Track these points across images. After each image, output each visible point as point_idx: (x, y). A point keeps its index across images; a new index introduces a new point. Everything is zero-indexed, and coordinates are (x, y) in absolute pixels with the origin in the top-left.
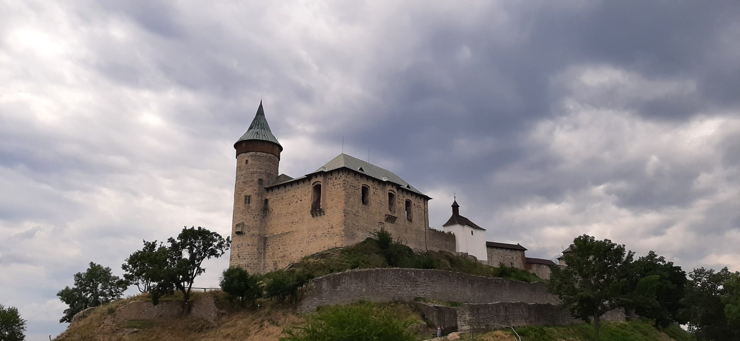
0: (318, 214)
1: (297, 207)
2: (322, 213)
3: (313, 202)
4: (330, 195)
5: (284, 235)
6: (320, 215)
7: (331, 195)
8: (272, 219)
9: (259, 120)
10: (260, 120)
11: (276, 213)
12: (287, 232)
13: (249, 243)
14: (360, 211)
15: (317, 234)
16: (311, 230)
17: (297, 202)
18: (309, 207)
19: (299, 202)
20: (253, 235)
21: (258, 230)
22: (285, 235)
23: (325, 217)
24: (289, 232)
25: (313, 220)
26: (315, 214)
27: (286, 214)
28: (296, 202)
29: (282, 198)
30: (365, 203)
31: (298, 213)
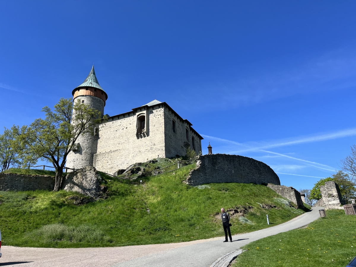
0: (143, 136)
1: (123, 132)
2: (146, 135)
3: (138, 128)
4: (152, 122)
5: (112, 152)
8: (101, 142)
9: (92, 77)
11: (105, 137)
12: (114, 150)
13: (83, 158)
14: (172, 137)
16: (136, 148)
18: (134, 132)
19: (125, 129)
20: (87, 153)
21: (90, 149)
23: (149, 138)
24: (116, 150)
25: (137, 141)
26: (140, 136)
27: (113, 138)
28: (122, 129)
29: (110, 127)
30: (174, 131)
31: (124, 137)
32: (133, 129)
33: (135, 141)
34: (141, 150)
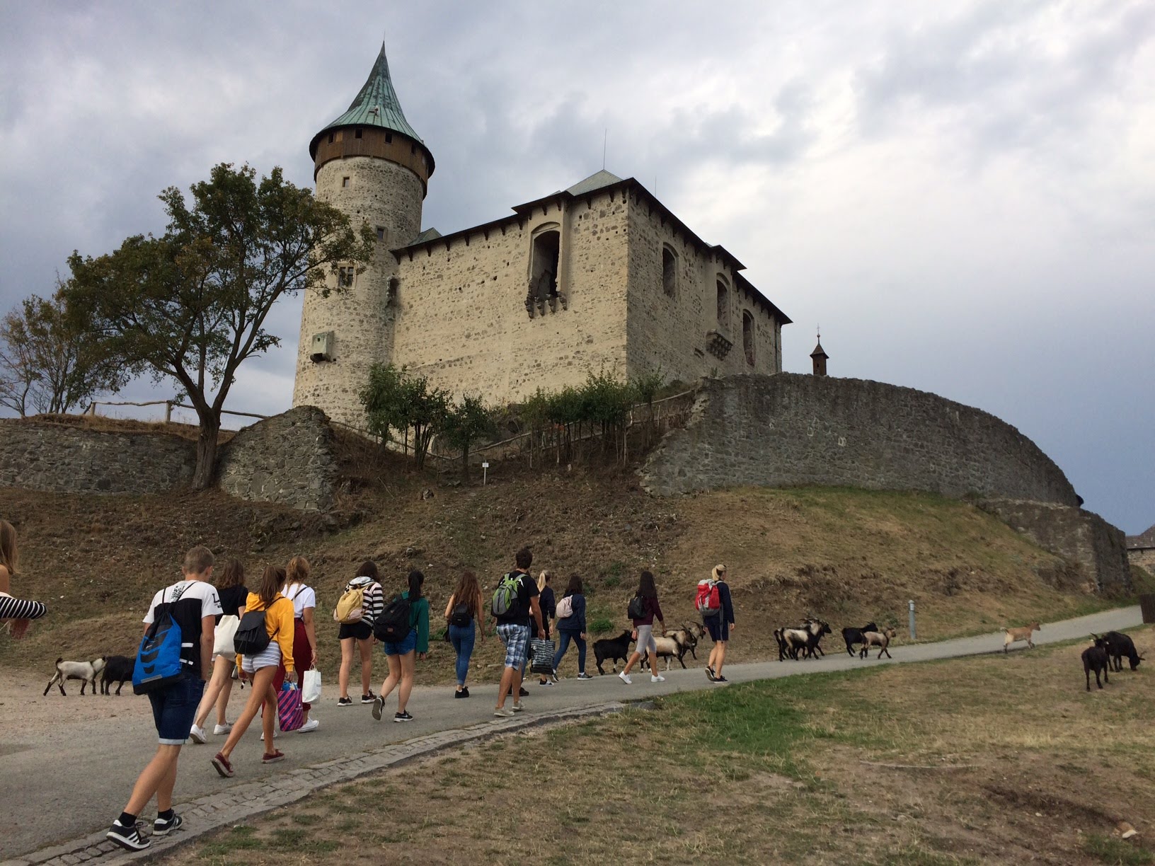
0: (548, 309)
1: (482, 295)
2: (560, 306)
3: (533, 278)
4: (584, 257)
5: (443, 367)
6: (554, 311)
7: (587, 259)
8: (408, 329)
9: (378, 88)
10: (381, 87)
11: (421, 313)
12: (452, 359)
13: (347, 386)
14: (660, 311)
15: (541, 359)
16: (525, 352)
17: (483, 282)
18: (520, 293)
19: (488, 283)
20: (358, 365)
21: (372, 355)
22: (447, 366)
23: (569, 315)
24: (458, 360)
25: (529, 326)
26: (539, 308)
27: (450, 315)
28: (478, 284)
29: (439, 277)
30: (669, 291)
31: (485, 311)
32: (518, 283)
33: (523, 326)
34: (543, 359)
